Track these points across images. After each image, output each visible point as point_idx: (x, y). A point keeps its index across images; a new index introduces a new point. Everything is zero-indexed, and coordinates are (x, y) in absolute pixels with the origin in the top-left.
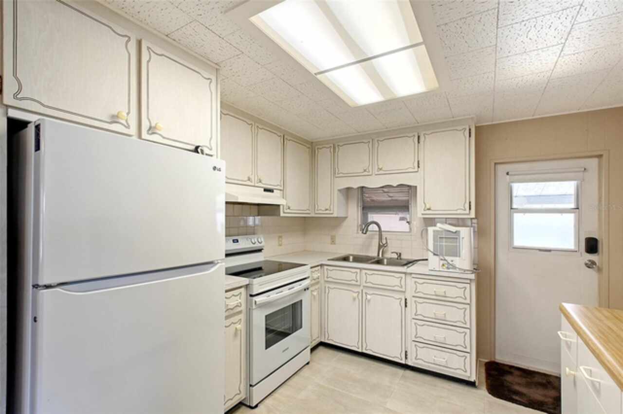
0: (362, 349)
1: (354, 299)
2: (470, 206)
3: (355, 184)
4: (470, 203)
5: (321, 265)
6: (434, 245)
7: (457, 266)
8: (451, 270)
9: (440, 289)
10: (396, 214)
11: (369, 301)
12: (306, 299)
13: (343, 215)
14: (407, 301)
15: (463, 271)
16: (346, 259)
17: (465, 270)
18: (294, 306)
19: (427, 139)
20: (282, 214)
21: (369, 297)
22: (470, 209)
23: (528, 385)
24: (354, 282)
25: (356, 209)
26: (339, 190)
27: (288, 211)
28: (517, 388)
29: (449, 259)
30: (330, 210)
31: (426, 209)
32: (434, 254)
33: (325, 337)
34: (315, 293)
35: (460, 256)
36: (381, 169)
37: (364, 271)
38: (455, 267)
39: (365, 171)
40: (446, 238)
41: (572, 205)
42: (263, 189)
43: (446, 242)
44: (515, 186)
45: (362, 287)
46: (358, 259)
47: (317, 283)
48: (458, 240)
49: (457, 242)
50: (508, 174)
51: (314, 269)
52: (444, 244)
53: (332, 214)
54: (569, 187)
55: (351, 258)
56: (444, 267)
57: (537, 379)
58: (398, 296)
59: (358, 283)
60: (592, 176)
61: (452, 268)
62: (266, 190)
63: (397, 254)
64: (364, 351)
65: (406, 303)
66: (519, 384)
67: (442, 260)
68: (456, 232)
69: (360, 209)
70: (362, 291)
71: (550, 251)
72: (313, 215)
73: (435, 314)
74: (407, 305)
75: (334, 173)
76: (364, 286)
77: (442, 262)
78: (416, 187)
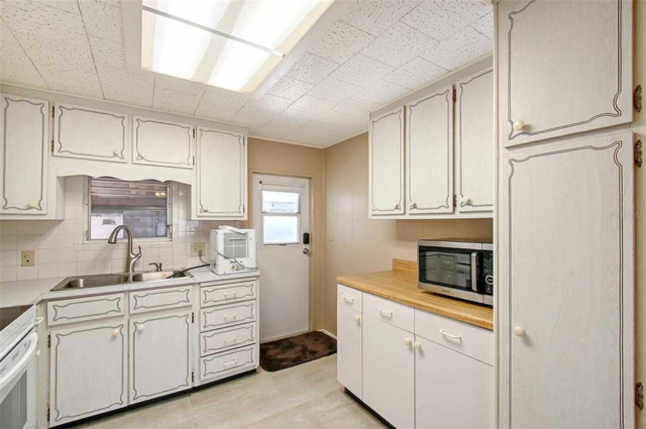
0: (129, 400)
1: (115, 337)
2: (244, 209)
4: (244, 206)
5: (41, 303)
6: (225, 249)
7: (245, 266)
8: (240, 271)
9: (230, 292)
10: (97, 216)
11: (140, 332)
13: (57, 217)
14: (194, 316)
15: (250, 270)
16: (71, 285)
17: (252, 269)
19: (203, 136)
21: (141, 327)
22: (244, 211)
23: (284, 351)
24: (113, 314)
25: (81, 209)
28: (279, 357)
29: (238, 260)
30: (38, 209)
31: (202, 210)
32: (225, 258)
33: (48, 420)
34: (38, 353)
35: (248, 256)
36: (142, 158)
37: (132, 294)
38: (243, 267)
39: (116, 155)
40: (235, 240)
41: (296, 211)
43: (235, 244)
44: (264, 193)
45: (127, 317)
46: (92, 281)
48: (246, 241)
49: (245, 243)
50: (261, 182)
52: (234, 246)
53: (45, 215)
54: (293, 198)
55: (81, 281)
56: (234, 269)
57: (284, 344)
58: (182, 313)
59: (122, 313)
60: (306, 191)
61: (241, 269)
63: (157, 265)
65: (193, 318)
66: (279, 353)
67: (232, 262)
68: (245, 234)
70: (128, 321)
71: (285, 245)
73: (225, 318)
74: (194, 319)
75: (50, 149)
76: (131, 315)
77: (232, 265)
78: (190, 186)
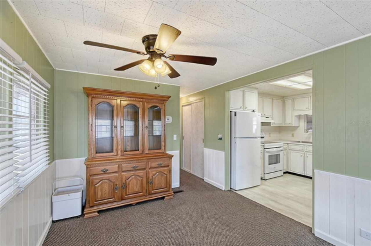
0: (305, 174)
1: (301, 156)
3: (303, 113)
5: (288, 144)
12: (281, 154)
13: (297, 125)
16: (299, 142)
18: (277, 155)
20: (272, 125)
24: (301, 150)
25: (303, 123)
26: (296, 116)
27: (274, 124)
30: (291, 124)
33: (289, 169)
34: (285, 153)
39: (307, 108)
42: (265, 118)
45: (304, 152)
46: (304, 142)
47: (286, 150)
51: (284, 145)
55: (301, 142)
59: (303, 150)
62: (267, 118)
64: (306, 175)
69: (306, 123)
70: (305, 153)
72: (284, 125)
75: (293, 110)
76: (306, 152)
